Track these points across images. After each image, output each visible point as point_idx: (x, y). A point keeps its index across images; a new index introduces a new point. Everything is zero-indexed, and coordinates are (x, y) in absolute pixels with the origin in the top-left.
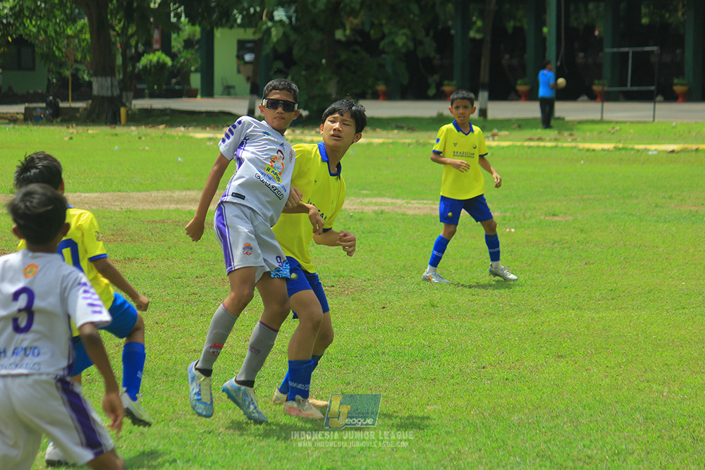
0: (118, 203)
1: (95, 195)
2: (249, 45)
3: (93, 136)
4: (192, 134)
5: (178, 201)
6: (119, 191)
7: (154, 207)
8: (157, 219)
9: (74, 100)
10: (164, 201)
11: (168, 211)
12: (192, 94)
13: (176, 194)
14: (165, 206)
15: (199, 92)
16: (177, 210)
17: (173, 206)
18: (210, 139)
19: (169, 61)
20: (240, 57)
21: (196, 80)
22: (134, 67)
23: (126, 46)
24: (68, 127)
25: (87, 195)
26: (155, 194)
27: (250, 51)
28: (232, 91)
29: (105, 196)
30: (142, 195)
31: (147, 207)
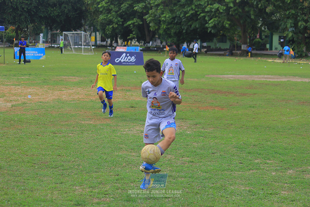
0: (250, 78)
1: (244, 76)
2: (282, 37)
3: (242, 60)
4: (268, 60)
5: (266, 78)
6: (250, 75)
7: (260, 80)
8: (261, 83)
9: (237, 50)
10: (262, 78)
11: (264, 81)
12: (267, 50)
13: (265, 76)
14: (263, 80)
15: (269, 50)
16: (266, 81)
17: (265, 80)
18: (272, 62)
19: (261, 41)
20: (279, 40)
21: (268, 46)
22: (252, 42)
23: (250, 37)
24: (235, 58)
25: (242, 76)
26: (260, 76)
27: (282, 39)
28: (277, 49)
29: (246, 76)
30: (256, 76)
31: (258, 79)
